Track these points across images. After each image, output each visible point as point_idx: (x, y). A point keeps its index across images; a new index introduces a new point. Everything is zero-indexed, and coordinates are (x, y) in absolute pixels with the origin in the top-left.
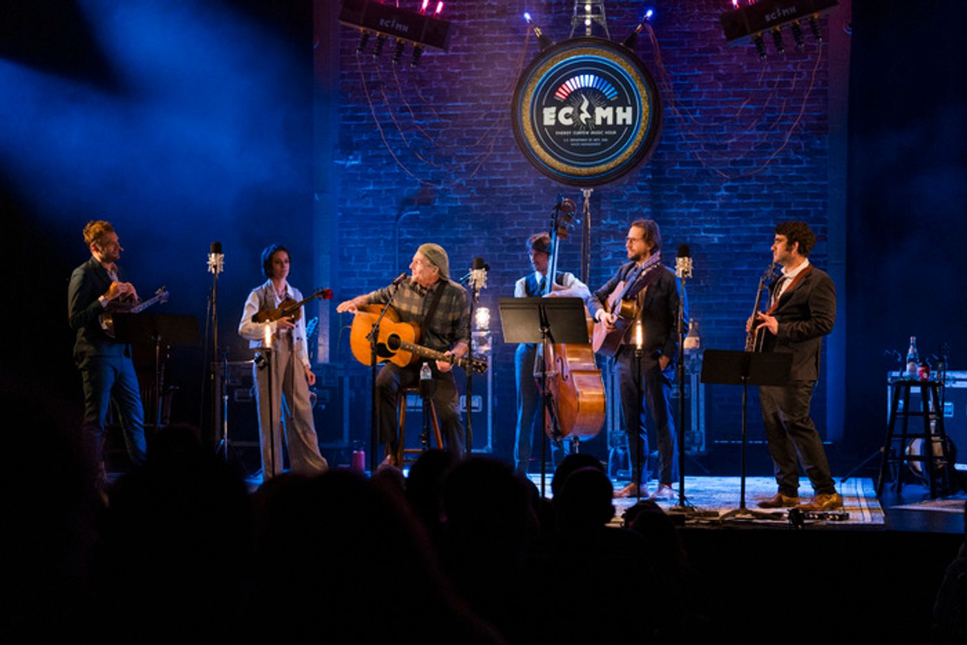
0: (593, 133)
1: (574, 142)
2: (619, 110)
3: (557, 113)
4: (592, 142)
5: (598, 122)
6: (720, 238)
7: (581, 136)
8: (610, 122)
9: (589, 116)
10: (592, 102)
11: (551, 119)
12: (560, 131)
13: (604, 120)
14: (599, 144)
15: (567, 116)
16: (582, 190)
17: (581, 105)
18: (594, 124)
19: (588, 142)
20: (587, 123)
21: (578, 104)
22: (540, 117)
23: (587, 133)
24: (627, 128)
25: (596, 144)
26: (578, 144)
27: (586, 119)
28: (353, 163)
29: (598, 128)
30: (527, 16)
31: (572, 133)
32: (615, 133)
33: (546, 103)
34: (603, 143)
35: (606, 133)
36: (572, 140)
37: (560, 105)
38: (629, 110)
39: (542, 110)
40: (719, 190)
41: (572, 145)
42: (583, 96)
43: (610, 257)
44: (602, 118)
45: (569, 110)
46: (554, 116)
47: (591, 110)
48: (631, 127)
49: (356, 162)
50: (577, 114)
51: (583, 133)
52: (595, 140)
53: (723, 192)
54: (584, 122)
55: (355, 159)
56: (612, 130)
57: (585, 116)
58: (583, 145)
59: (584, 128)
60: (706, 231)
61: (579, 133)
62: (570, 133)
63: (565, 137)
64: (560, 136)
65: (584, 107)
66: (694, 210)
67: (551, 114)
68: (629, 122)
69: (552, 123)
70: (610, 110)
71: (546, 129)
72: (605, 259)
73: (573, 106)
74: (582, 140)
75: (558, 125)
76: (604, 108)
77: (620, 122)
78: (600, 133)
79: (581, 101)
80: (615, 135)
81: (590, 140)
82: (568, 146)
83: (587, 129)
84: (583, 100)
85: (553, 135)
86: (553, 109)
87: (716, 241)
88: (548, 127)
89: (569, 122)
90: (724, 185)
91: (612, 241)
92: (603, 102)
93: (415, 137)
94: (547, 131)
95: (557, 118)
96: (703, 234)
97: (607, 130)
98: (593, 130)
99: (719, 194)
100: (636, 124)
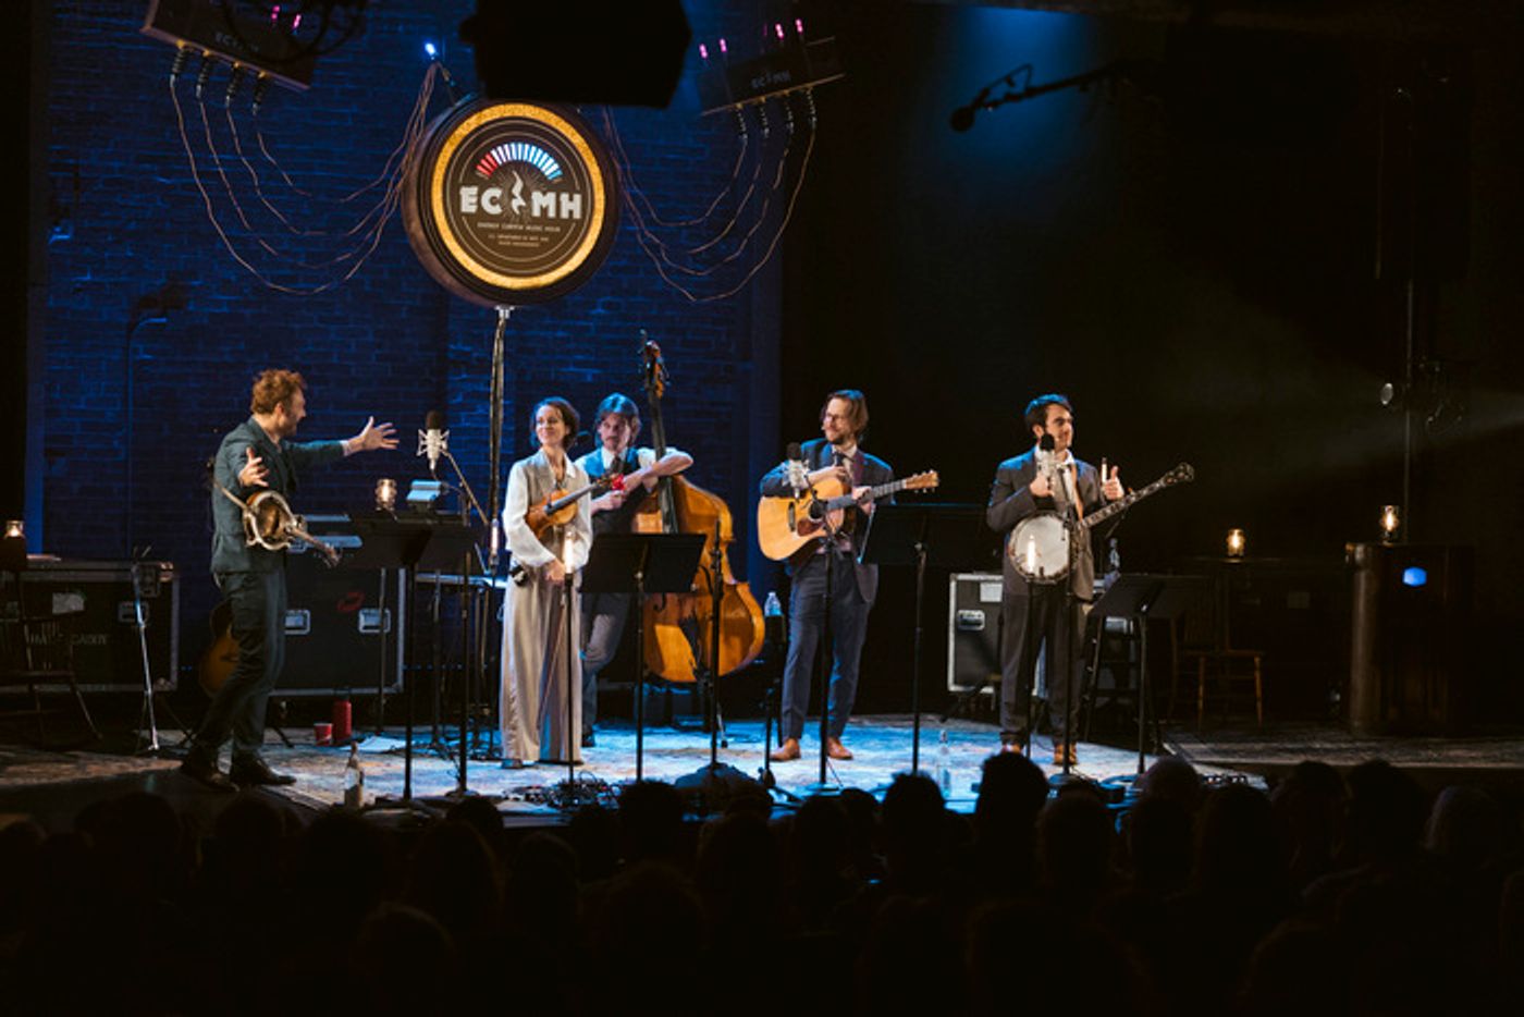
0: (528, 228)
1: (503, 240)
2: (564, 197)
3: (479, 195)
4: (529, 241)
5: (536, 213)
6: (594, 376)
7: (512, 232)
8: (552, 214)
9: (523, 204)
10: (528, 184)
11: (471, 204)
12: (483, 221)
13: (544, 211)
14: (537, 245)
15: (493, 201)
16: (498, 308)
17: (513, 186)
18: (531, 216)
19: (522, 241)
20: (522, 214)
21: (509, 186)
22: (456, 200)
23: (521, 228)
24: (574, 225)
25: (532, 245)
26: (509, 243)
27: (520, 208)
28: (60, 237)
29: (535, 221)
30: (430, 49)
31: (500, 227)
32: (558, 229)
33: (464, 179)
34: (543, 244)
35: (547, 229)
36: (501, 236)
37: (483, 186)
38: (577, 197)
39: (458, 190)
40: (594, 307)
41: (501, 243)
42: (515, 174)
43: (460, 399)
44: (541, 207)
45: (496, 192)
46: (474, 200)
47: (526, 194)
48: (580, 223)
49: (66, 237)
50: (506, 200)
51: (515, 227)
52: (532, 239)
53: (601, 311)
54: (517, 212)
55: (62, 232)
56: (555, 226)
57: (517, 202)
58: (516, 244)
59: (518, 220)
60: (577, 364)
61: (510, 227)
62: (498, 226)
63: (491, 231)
64: (483, 229)
65: (517, 190)
66: (560, 334)
67: (471, 196)
68: (577, 215)
69: (473, 209)
70: (551, 196)
71: (463, 218)
72: (454, 401)
73: (501, 187)
74: (515, 237)
75: (481, 214)
76: (544, 193)
77: (565, 215)
78: (538, 228)
79: (512, 180)
80: (557, 233)
81: (525, 238)
82: (494, 244)
83: (521, 222)
84: (515, 180)
85: (474, 227)
86: (474, 190)
87: (589, 379)
88: (468, 215)
89: (496, 210)
90: (602, 300)
91: (464, 376)
92: (542, 185)
93: (160, 204)
94: (465, 222)
95: (479, 203)
96: (572, 369)
97: (548, 225)
98: (529, 223)
99: (594, 312)
100: (587, 218)
